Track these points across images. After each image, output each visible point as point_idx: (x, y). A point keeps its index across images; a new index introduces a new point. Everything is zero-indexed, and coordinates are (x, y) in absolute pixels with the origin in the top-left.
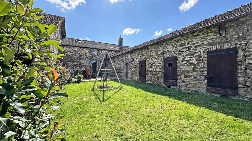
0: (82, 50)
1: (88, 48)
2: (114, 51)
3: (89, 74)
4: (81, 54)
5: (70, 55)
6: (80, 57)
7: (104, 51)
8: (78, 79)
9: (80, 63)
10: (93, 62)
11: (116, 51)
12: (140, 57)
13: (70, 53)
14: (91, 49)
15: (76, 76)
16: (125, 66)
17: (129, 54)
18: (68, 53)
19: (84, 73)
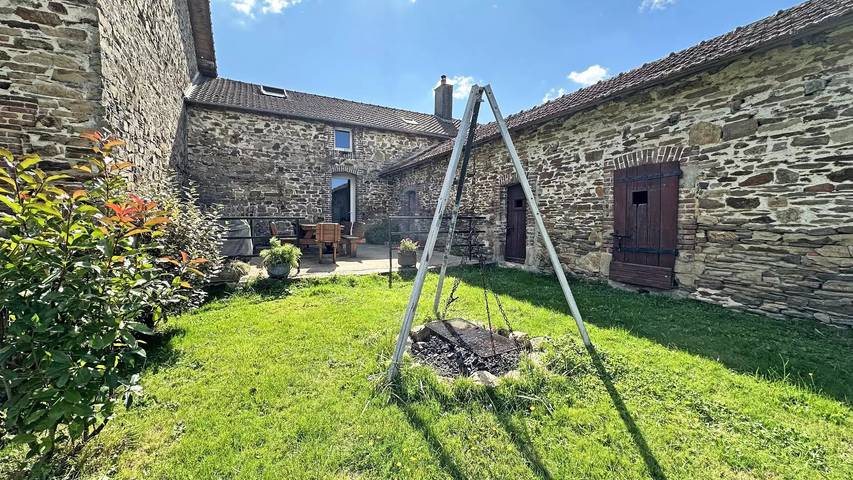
0: (289, 131)
1: (312, 120)
2: (422, 136)
3: (328, 239)
4: (287, 148)
5: (235, 152)
6: (280, 162)
7: (381, 134)
8: (273, 266)
9: (280, 188)
10: (337, 183)
11: (431, 138)
12: (621, 148)
13: (236, 142)
14: (329, 129)
15: (264, 253)
16: (501, 198)
17: (531, 138)
18: (228, 144)
19: (301, 235)
